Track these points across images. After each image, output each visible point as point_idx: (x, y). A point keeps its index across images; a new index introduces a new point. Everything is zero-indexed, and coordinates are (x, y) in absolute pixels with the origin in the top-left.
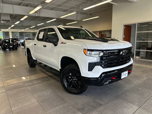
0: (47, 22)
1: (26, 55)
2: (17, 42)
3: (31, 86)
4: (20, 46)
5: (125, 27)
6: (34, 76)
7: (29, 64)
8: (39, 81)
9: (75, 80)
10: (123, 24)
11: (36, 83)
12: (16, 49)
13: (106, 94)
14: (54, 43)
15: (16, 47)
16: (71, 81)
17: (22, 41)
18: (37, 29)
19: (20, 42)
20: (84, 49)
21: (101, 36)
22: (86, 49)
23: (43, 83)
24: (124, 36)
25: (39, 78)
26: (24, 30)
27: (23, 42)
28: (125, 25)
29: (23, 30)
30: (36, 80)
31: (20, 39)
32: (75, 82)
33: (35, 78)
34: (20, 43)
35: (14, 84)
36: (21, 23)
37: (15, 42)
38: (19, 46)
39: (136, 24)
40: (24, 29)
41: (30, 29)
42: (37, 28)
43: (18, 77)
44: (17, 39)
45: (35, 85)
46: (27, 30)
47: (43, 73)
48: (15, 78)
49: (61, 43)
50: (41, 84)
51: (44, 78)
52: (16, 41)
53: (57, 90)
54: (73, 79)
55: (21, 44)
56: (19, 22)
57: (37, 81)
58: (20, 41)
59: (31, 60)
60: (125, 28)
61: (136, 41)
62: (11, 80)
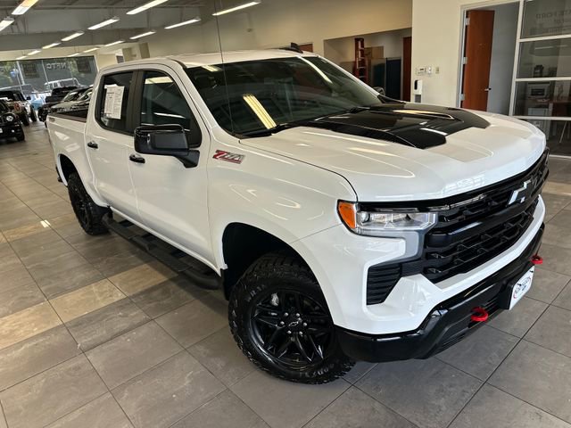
0: (129, 13)
1: (60, 180)
2: (21, 104)
3: (105, 347)
4: (34, 120)
5: (469, 19)
6: (108, 284)
7: (80, 221)
8: (136, 315)
9: (300, 327)
10: (462, 6)
11: (123, 325)
12: (21, 138)
13: (435, 370)
14: (184, 154)
15: (16, 129)
16: (279, 328)
17: (39, 98)
18: (92, 44)
19: (30, 102)
20: (339, 201)
21: (362, 55)
22: (353, 203)
23: (152, 325)
24: (464, 61)
25: (134, 296)
26: (36, 52)
27: (45, 106)
28: (467, 12)
29: (34, 54)
30: (121, 305)
31: (29, 89)
32: (299, 335)
33: (116, 299)
34: (32, 107)
35: (27, 340)
36: (20, 24)
37: (12, 108)
38: (30, 120)
39: (519, 3)
40: (39, 47)
41: (64, 44)
42: (91, 38)
43: (41, 296)
44: (15, 92)
45: (122, 338)
46: (49, 50)
47: (145, 266)
48: (31, 306)
49: (215, 157)
50: (144, 330)
51: (155, 294)
52: (14, 100)
53: (220, 363)
54: (287, 320)
55: (37, 112)
56: (9, 23)
57: (126, 316)
58: (29, 98)
59: (88, 207)
60: (467, 22)
61: (515, 80)
62: (14, 317)
